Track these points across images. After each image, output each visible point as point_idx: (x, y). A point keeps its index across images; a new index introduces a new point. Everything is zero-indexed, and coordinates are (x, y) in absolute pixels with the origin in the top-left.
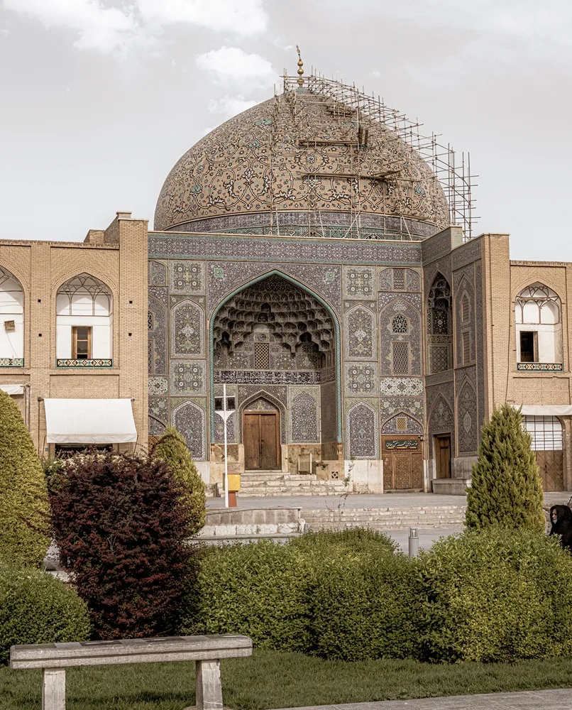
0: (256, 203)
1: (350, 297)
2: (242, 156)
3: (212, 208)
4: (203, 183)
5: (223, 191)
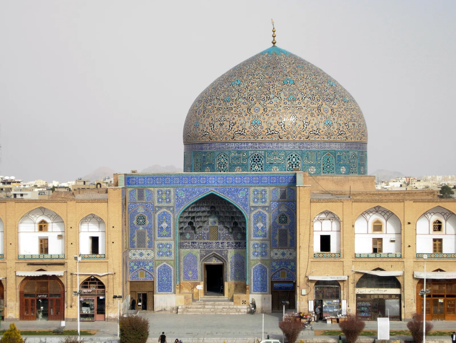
1: (254, 205)
2: (220, 107)
3: (204, 137)
4: (200, 121)
5: (209, 128)
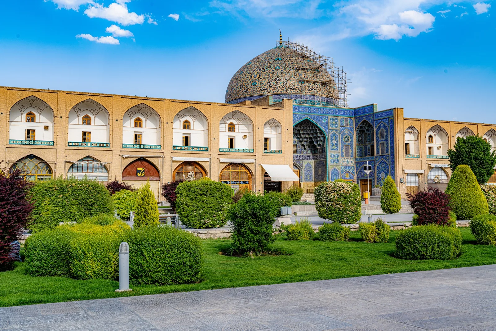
0: (281, 90)
1: (331, 128)
2: (273, 72)
3: (262, 92)
4: (257, 82)
5: (267, 85)
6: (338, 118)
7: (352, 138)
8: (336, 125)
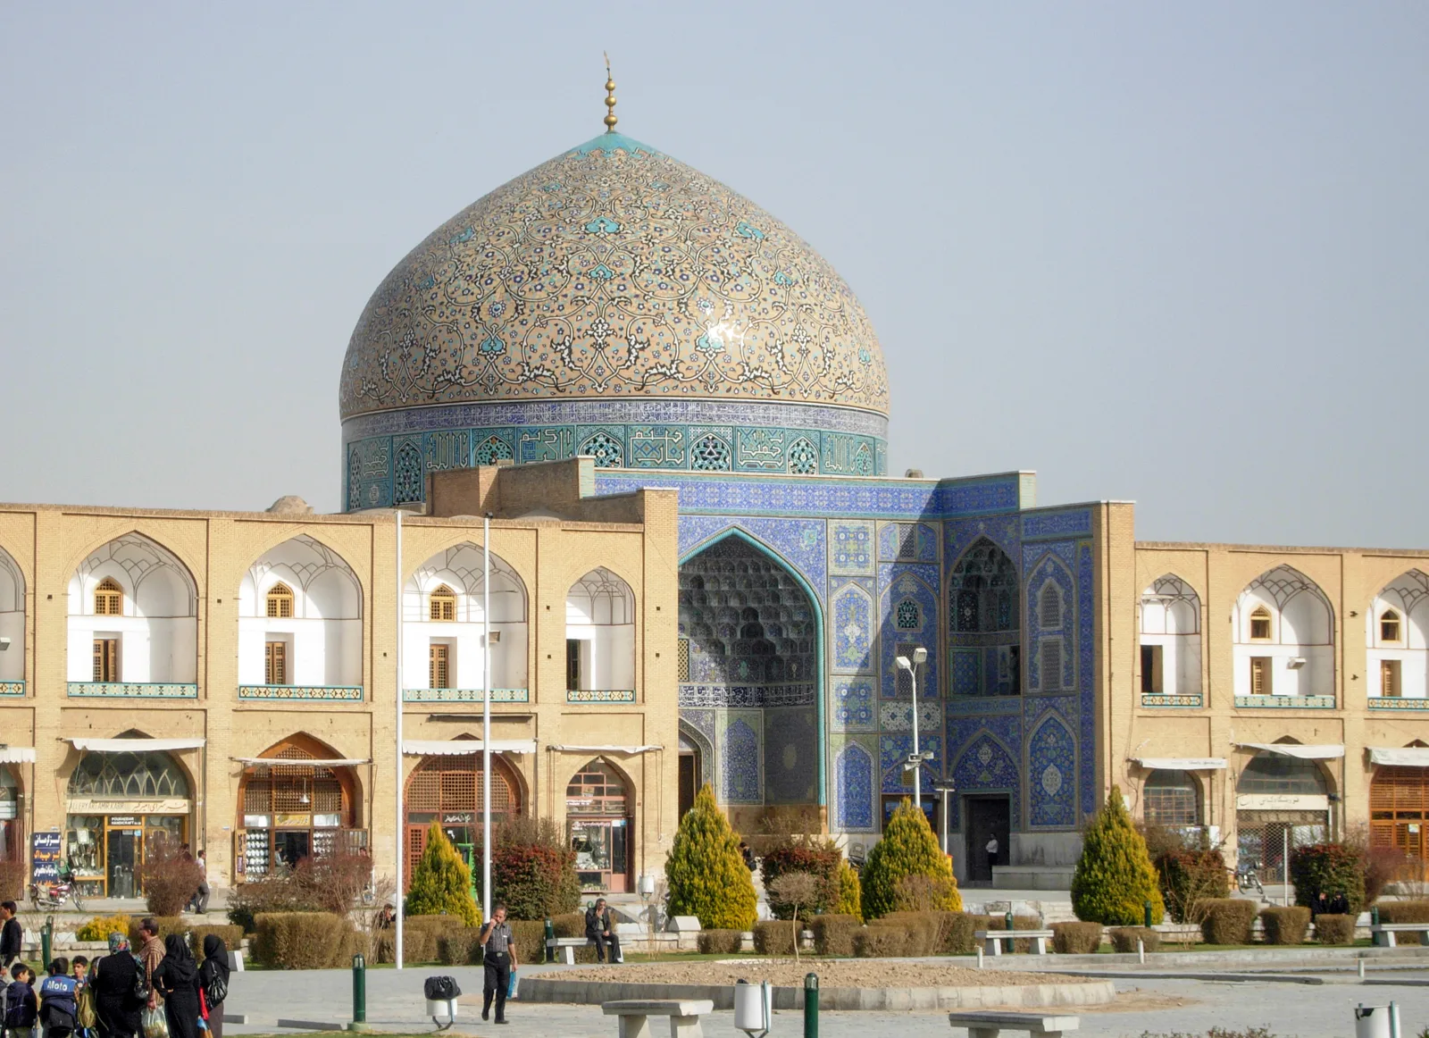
0: (615, 381)
1: (839, 571)
2: (581, 293)
3: (529, 385)
4: (507, 337)
5: (552, 356)
6: (869, 525)
7: (930, 611)
8: (861, 558)
